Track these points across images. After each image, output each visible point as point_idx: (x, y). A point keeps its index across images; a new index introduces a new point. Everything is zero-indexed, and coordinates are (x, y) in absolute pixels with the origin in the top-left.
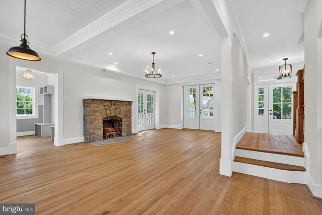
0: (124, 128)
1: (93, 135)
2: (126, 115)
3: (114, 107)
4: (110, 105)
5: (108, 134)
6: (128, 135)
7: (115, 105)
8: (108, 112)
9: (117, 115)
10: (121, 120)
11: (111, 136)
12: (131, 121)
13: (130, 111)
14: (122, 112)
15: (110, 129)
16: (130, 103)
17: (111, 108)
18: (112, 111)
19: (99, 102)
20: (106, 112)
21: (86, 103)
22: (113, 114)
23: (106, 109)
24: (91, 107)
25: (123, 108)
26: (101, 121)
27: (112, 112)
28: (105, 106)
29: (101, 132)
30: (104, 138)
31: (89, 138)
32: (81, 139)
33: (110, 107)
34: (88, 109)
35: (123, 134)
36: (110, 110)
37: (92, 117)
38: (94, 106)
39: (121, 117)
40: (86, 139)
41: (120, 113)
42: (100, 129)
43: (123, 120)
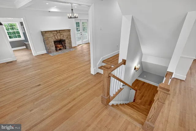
0: (67, 45)
1: (50, 50)
2: (67, 38)
3: (59, 34)
4: (56, 33)
5: (59, 48)
6: (70, 48)
7: (59, 33)
8: (56, 37)
12: (71, 41)
13: (70, 35)
14: (65, 36)
15: (59, 46)
16: (69, 30)
18: (58, 36)
19: (50, 32)
20: (55, 38)
21: (43, 33)
22: (59, 38)
23: (54, 36)
24: (45, 36)
25: (65, 34)
26: (53, 43)
28: (54, 34)
29: (54, 48)
30: (56, 50)
31: (49, 52)
32: (45, 52)
33: (56, 34)
35: (67, 48)
36: (57, 36)
37: (47, 41)
38: (47, 35)
39: (64, 39)
40: (47, 51)
41: (63, 37)
42: (53, 46)
43: (66, 40)
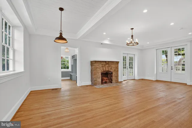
0: (114, 78)
1: (96, 82)
2: (115, 70)
3: (108, 65)
4: (105, 64)
5: (104, 81)
6: (116, 83)
7: (108, 64)
8: (104, 68)
9: (109, 70)
10: (112, 73)
11: (106, 83)
12: (118, 74)
13: (117, 68)
14: (112, 68)
15: (105, 78)
16: (118, 63)
17: (106, 66)
19: (99, 63)
20: (103, 69)
21: (93, 63)
22: (107, 70)
24: (94, 66)
25: (113, 66)
26: (100, 74)
27: (106, 69)
28: (102, 65)
29: (100, 80)
30: (102, 83)
31: (94, 83)
32: (89, 83)
34: (93, 67)
35: (113, 82)
36: (105, 67)
37: (95, 71)
38: (96, 65)
39: (112, 71)
40: (92, 83)
41: (111, 69)
42: (99, 78)
43: (113, 73)
